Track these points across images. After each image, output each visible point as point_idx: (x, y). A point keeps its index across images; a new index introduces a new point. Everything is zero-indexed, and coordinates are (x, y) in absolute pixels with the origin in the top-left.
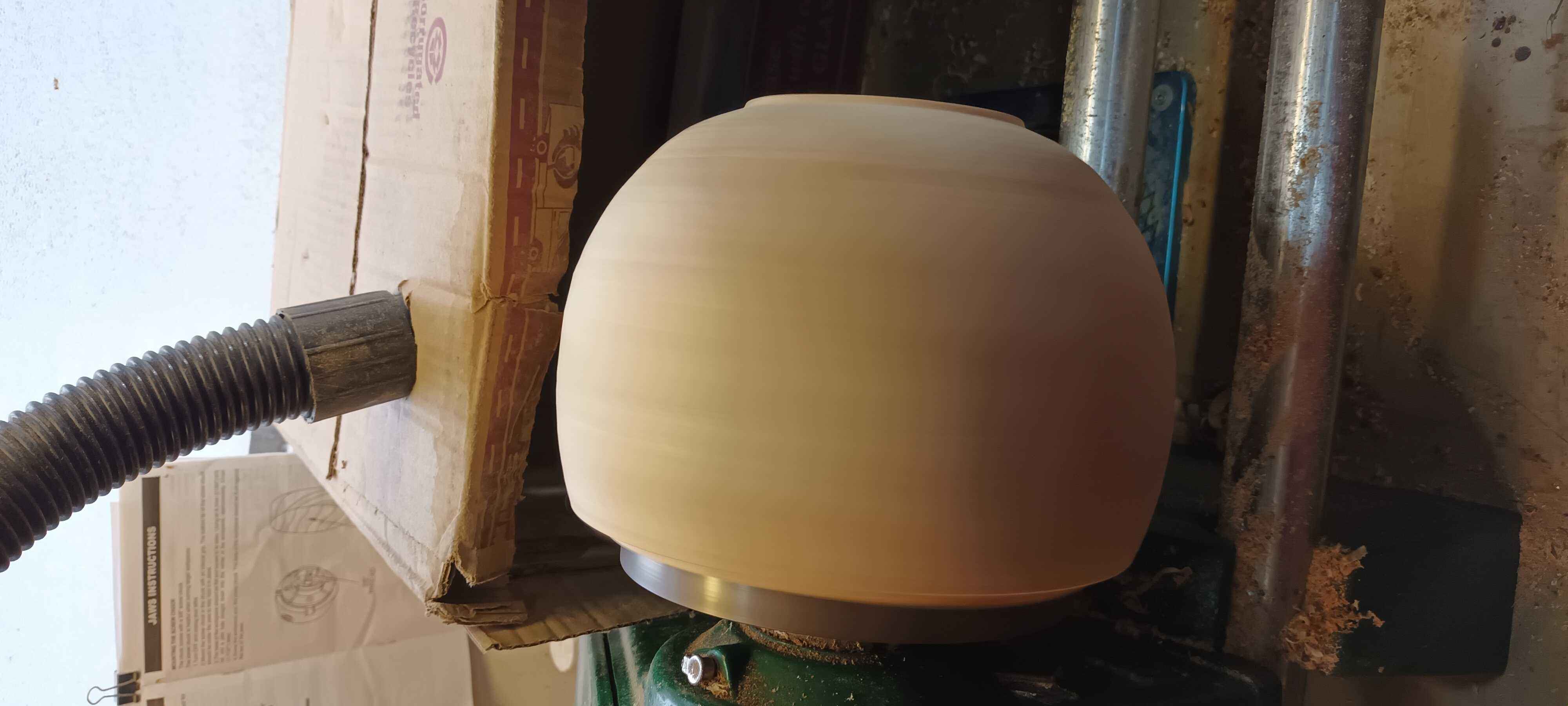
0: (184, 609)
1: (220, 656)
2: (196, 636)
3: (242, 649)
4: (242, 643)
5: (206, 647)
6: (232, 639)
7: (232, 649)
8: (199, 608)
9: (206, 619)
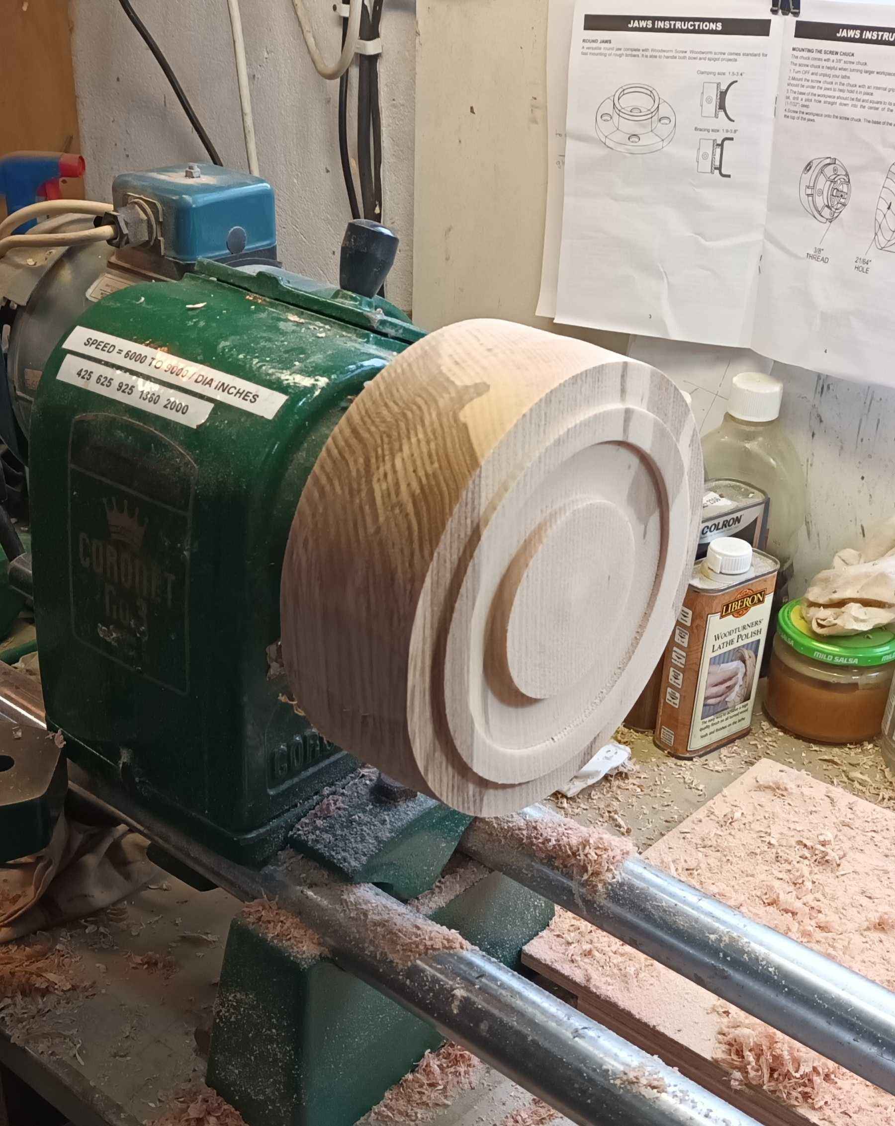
0: (842, 65)
1: (792, 96)
2: (816, 74)
3: (793, 118)
4: (798, 118)
5: (803, 83)
6: (805, 110)
7: (795, 109)
8: (839, 80)
9: (829, 86)
